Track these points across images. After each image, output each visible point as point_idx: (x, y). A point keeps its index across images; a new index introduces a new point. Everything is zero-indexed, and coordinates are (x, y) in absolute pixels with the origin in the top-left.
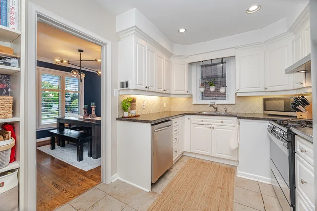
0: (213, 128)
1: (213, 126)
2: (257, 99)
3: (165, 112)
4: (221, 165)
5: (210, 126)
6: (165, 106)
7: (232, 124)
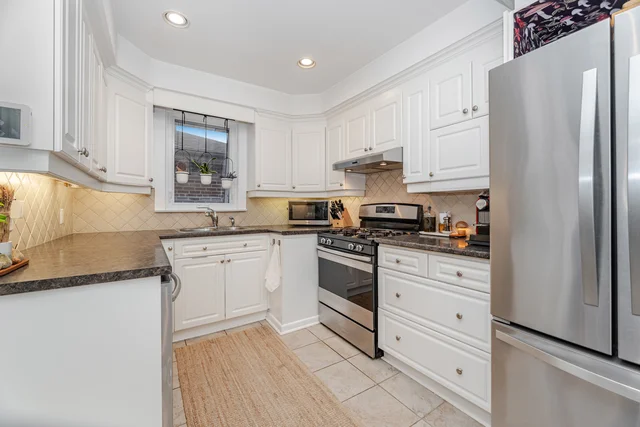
0: (229, 261)
1: (228, 257)
2: (276, 202)
3: (61, 239)
4: (245, 328)
5: (222, 258)
6: (61, 222)
7: (261, 247)
